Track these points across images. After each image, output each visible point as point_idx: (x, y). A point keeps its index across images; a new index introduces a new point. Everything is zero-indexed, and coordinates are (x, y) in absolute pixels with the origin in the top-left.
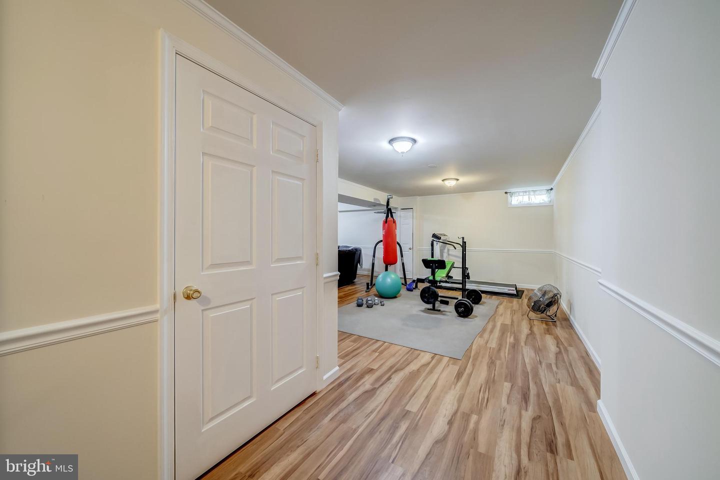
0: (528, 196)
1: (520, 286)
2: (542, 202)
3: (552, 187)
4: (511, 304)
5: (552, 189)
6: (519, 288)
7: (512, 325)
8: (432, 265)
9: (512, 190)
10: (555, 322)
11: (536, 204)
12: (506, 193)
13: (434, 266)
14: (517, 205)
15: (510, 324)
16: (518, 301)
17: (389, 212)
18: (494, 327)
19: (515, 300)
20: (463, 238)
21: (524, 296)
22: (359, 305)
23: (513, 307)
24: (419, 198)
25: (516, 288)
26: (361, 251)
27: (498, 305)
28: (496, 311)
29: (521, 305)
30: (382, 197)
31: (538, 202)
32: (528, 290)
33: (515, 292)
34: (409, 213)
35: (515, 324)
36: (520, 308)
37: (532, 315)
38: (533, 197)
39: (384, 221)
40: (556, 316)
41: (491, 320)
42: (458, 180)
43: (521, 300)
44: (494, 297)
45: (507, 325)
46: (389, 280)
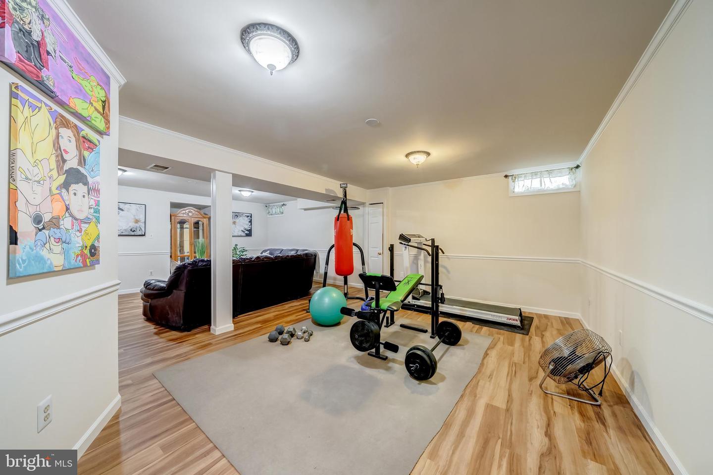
0: (539, 179)
1: (527, 309)
2: (561, 186)
3: (578, 163)
4: (510, 348)
5: (578, 167)
6: (525, 312)
7: (507, 410)
8: (375, 284)
9: (515, 172)
10: (599, 406)
11: (552, 190)
12: (506, 176)
13: (377, 286)
14: (522, 193)
15: (504, 407)
16: (523, 340)
17: (344, 205)
18: (471, 413)
19: (518, 337)
20: (433, 240)
21: (533, 329)
22: (272, 340)
23: (513, 354)
24: (390, 190)
25: (521, 315)
26: (315, 256)
27: (488, 349)
28: (482, 364)
29: (528, 349)
30: (334, 187)
31: (556, 187)
32: (540, 316)
33: (518, 323)
34: (378, 209)
35: (515, 407)
36: (527, 359)
37: (551, 385)
38: (547, 180)
39: (336, 218)
40: (600, 394)
41: (468, 391)
42: (428, 154)
43: (527, 337)
44: (485, 329)
45: (497, 408)
46: (327, 300)
